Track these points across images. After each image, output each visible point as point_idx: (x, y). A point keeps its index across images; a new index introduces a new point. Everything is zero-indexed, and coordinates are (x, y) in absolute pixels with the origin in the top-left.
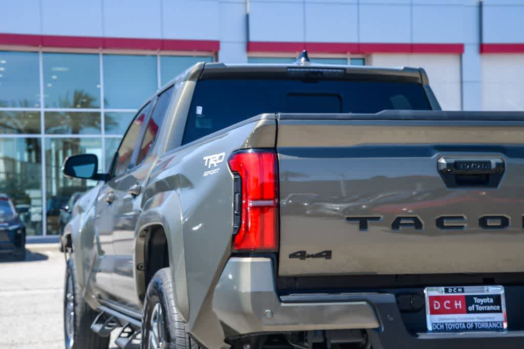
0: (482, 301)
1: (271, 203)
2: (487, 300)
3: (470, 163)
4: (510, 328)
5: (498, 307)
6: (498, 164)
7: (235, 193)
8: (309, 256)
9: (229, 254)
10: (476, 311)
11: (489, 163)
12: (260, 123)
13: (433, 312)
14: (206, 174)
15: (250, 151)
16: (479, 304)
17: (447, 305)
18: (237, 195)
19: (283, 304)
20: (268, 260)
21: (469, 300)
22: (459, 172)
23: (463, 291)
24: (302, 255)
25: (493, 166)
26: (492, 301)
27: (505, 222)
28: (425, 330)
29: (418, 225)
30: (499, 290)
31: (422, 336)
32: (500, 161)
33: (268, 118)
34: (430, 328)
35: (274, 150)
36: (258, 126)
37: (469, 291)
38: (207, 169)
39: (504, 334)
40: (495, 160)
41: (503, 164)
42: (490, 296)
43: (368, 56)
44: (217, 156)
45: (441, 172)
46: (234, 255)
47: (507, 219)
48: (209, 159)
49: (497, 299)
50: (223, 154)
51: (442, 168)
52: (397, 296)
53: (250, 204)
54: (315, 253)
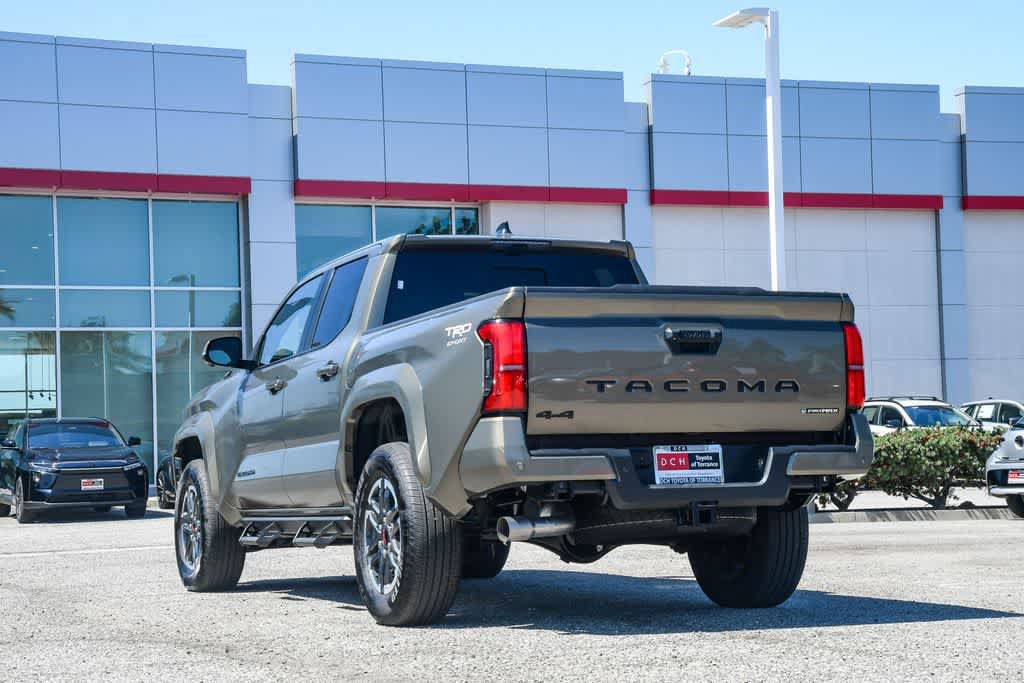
0: (703, 458)
1: (520, 367)
2: (707, 458)
3: (692, 332)
4: (726, 482)
5: (716, 464)
6: (716, 334)
7: (486, 360)
8: (554, 416)
9: (479, 415)
10: (697, 468)
11: (709, 333)
12: (510, 295)
13: (661, 468)
14: (449, 344)
15: (498, 321)
16: (700, 461)
17: (673, 462)
18: (488, 361)
19: (533, 458)
20: (519, 419)
21: (691, 458)
22: (683, 341)
23: (686, 450)
24: (548, 415)
25: (713, 335)
26: (711, 458)
27: (723, 386)
28: (654, 483)
29: (648, 388)
30: (716, 448)
31: (652, 487)
32: (718, 331)
33: (516, 291)
34: (658, 482)
35: (521, 320)
36: (507, 298)
37: (692, 449)
38: (450, 339)
39: (723, 485)
40: (714, 330)
41: (721, 334)
42: (709, 454)
43: (482, 204)
44: (462, 327)
45: (668, 341)
46: (483, 416)
47: (725, 384)
48: (452, 331)
49: (715, 457)
50: (470, 325)
51: (668, 337)
52: (632, 452)
53: (502, 368)
54: (559, 413)
